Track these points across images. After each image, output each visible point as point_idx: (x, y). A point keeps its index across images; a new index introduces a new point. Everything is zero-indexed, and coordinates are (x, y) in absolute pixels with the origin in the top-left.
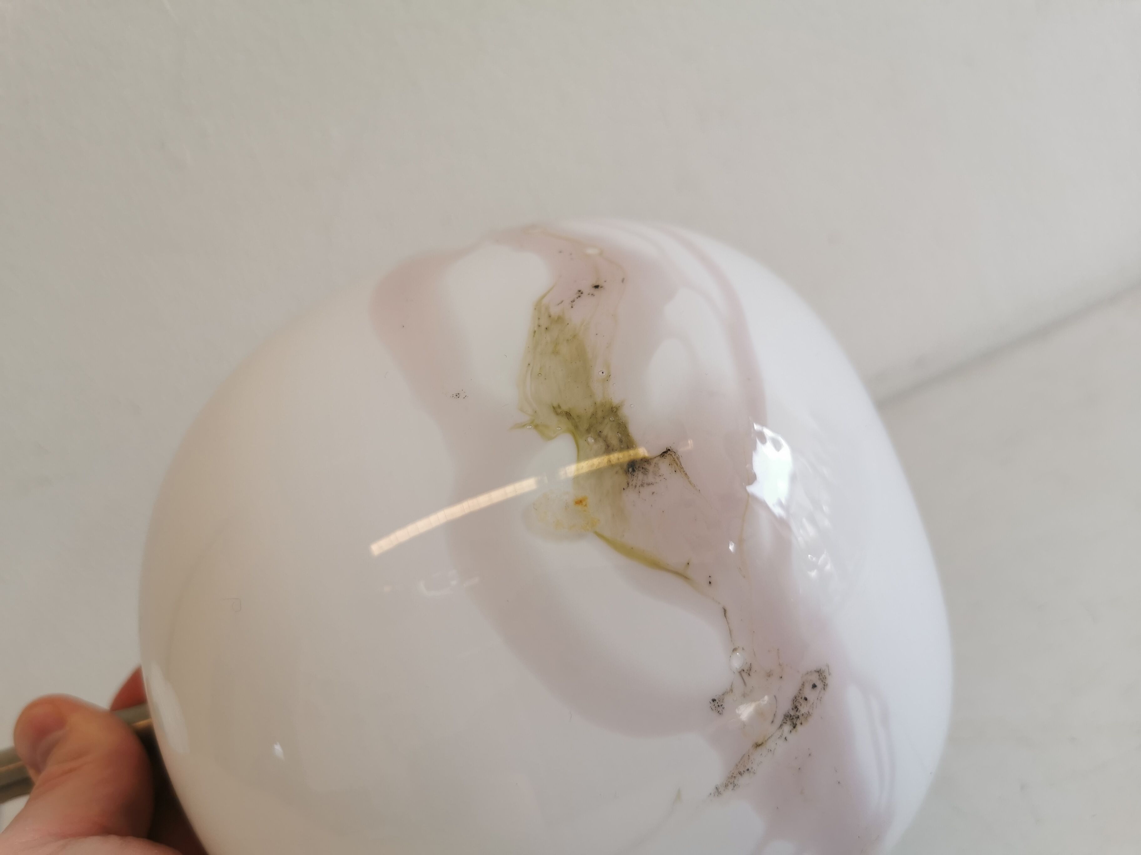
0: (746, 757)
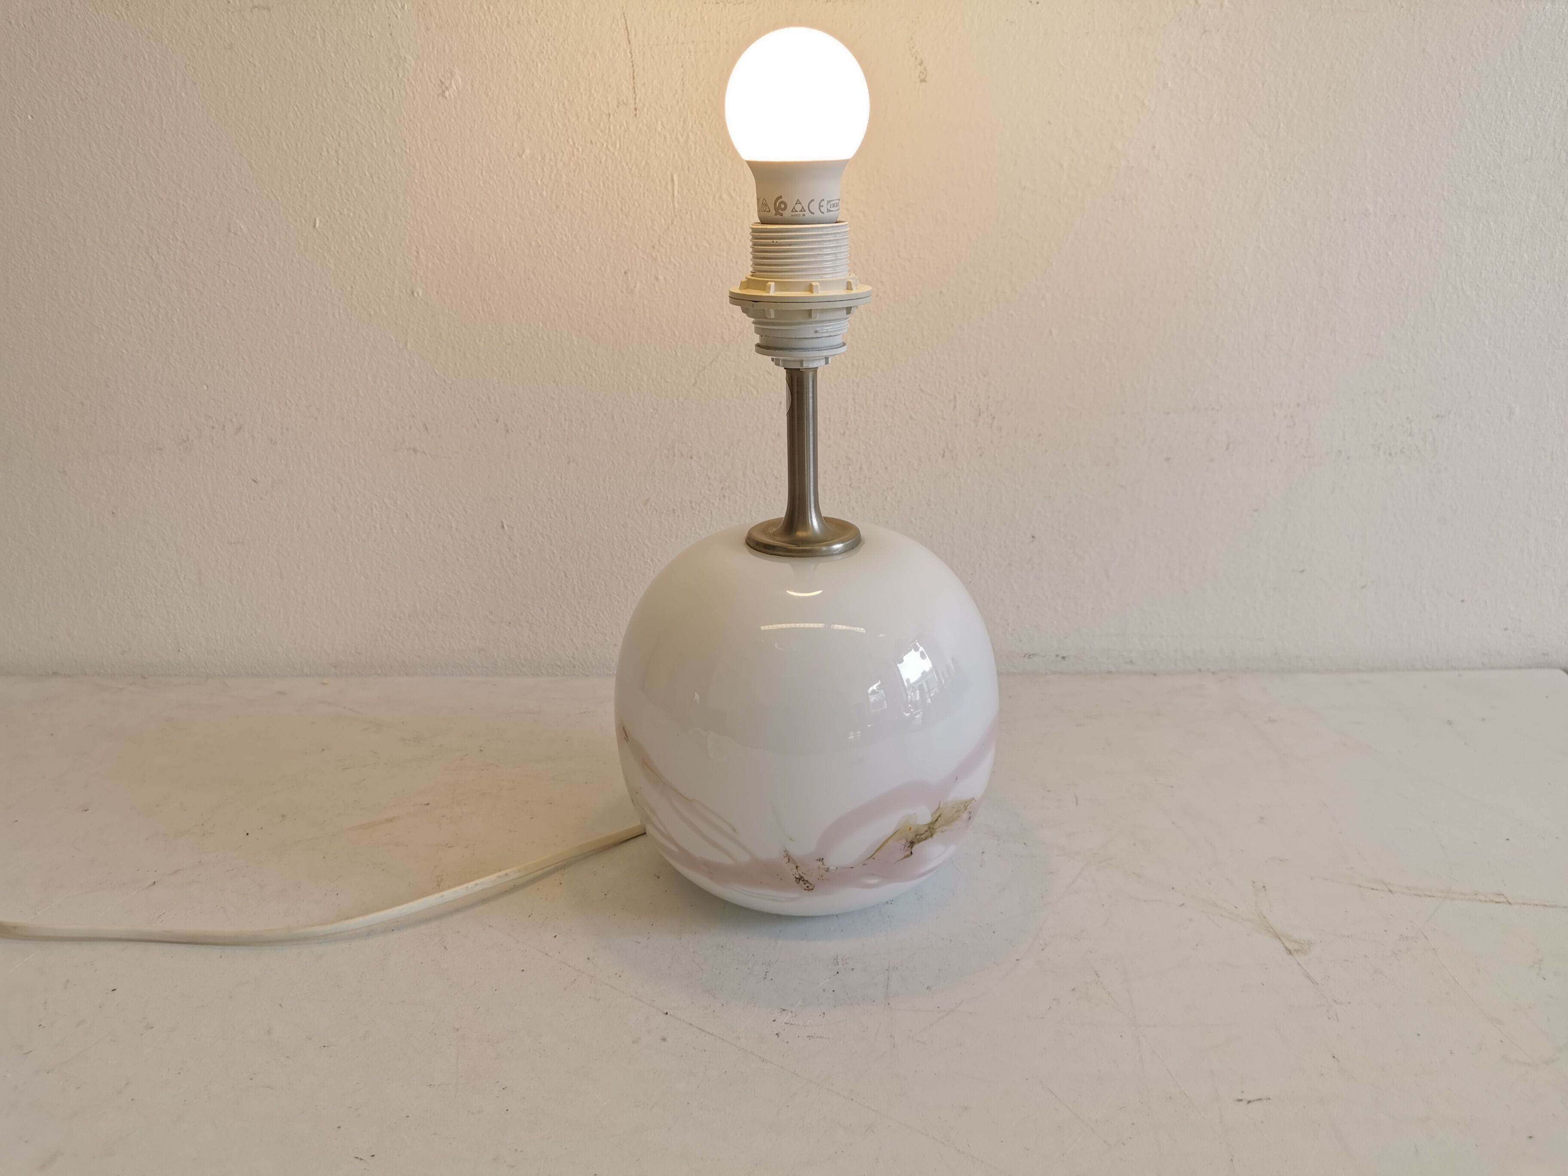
0: (794, 862)
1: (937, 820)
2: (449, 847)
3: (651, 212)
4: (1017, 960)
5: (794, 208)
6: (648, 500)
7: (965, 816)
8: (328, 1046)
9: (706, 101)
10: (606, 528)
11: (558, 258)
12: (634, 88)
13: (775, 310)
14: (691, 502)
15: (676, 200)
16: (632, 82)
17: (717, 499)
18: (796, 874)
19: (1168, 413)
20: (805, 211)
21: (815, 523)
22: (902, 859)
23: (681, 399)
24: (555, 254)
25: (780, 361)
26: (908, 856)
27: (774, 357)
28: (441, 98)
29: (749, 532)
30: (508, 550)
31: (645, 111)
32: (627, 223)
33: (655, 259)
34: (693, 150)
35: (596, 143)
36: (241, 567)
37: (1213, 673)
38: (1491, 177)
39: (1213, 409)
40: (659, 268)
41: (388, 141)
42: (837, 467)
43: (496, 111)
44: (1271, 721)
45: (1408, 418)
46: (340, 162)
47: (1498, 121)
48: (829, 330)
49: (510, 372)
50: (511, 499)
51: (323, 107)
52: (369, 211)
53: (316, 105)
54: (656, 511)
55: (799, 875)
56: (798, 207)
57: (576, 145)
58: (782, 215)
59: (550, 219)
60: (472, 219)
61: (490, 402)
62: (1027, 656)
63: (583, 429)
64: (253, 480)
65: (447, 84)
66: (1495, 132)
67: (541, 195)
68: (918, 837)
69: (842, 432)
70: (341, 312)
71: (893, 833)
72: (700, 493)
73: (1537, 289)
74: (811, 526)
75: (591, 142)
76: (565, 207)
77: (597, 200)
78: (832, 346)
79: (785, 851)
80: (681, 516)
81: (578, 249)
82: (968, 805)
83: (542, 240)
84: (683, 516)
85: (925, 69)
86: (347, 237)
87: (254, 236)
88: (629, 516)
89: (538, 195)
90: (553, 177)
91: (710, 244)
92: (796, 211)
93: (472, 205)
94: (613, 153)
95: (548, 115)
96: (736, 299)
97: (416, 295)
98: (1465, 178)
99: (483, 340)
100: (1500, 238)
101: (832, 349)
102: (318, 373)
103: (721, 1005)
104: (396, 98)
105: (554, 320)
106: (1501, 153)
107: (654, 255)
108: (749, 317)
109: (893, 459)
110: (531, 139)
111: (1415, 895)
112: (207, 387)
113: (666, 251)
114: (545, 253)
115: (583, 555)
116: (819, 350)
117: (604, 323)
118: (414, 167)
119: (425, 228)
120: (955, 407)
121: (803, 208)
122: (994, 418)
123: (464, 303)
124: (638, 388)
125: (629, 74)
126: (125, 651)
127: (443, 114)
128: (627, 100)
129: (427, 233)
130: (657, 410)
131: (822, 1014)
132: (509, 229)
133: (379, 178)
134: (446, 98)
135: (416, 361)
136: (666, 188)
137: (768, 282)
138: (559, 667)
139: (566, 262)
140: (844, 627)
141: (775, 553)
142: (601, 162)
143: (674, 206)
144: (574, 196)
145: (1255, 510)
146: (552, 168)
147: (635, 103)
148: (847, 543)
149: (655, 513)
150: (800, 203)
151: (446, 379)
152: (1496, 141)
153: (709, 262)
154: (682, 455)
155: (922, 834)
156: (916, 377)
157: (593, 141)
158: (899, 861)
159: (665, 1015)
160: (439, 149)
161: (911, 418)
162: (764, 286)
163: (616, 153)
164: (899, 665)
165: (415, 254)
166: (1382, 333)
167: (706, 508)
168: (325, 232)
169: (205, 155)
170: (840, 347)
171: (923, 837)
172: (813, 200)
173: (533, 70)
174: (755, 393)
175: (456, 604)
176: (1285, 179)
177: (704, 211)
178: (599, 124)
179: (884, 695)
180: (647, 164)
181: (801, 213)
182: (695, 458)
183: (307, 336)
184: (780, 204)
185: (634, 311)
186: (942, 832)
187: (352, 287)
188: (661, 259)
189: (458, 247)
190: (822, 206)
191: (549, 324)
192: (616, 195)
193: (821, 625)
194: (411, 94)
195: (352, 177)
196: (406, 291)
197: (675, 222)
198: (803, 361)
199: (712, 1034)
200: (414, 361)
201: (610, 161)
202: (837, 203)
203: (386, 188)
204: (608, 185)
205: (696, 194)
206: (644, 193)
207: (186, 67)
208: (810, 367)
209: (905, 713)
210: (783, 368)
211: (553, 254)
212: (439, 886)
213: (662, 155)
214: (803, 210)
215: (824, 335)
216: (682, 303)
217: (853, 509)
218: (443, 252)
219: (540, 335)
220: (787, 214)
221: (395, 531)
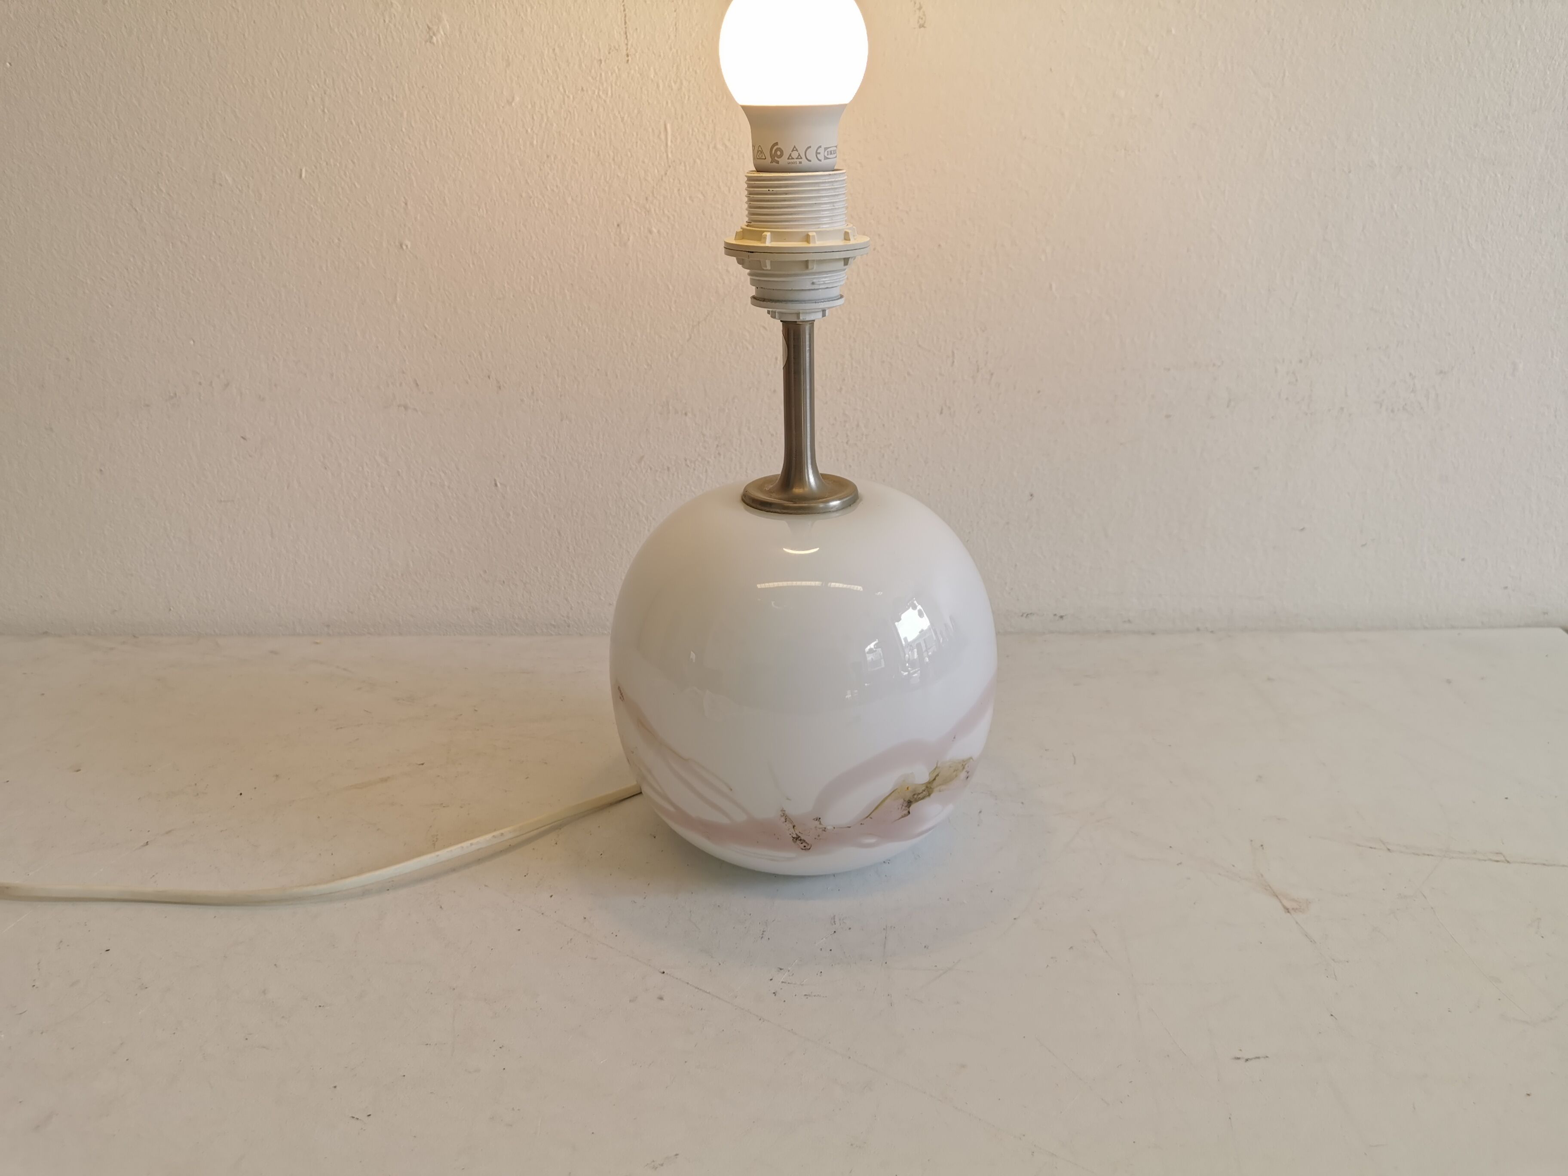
1: (935, 779)
2: (444, 807)
3: (643, 162)
4: (1015, 919)
5: (790, 155)
6: (642, 457)
7: (963, 775)
8: (323, 1006)
9: (700, 47)
10: (600, 486)
11: (549, 209)
12: (626, 33)
13: (771, 262)
14: (686, 460)
15: (669, 150)
16: (623, 26)
17: (713, 457)
18: (793, 833)
19: (1169, 370)
20: (801, 158)
21: (812, 479)
22: (900, 819)
23: (675, 354)
24: (547, 205)
25: (777, 314)
26: (905, 816)
27: (771, 310)
28: (428, 43)
29: (745, 488)
30: (501, 508)
31: (638, 57)
32: (619, 174)
33: (648, 212)
34: (687, 97)
35: (587, 91)
36: (231, 526)
37: (1212, 632)
38: (1499, 128)
39: (1214, 365)
40: (652, 220)
41: (375, 88)
42: (833, 424)
43: (485, 57)
44: (1269, 679)
45: (1411, 374)
46: (326, 110)
47: (1507, 70)
48: (826, 282)
49: (501, 327)
50: (504, 456)
51: (308, 53)
52: (355, 161)
53: (301, 52)
54: (651, 469)
55: (796, 834)
56: (795, 155)
57: (567, 92)
58: (778, 162)
59: (541, 170)
60: (462, 169)
61: (482, 359)
62: (1025, 615)
63: (576, 386)
64: (242, 437)
65: (435, 28)
66: (1504, 82)
67: (532, 144)
68: (915, 796)
69: (839, 388)
70: (329, 265)
71: (889, 793)
72: (696, 450)
73: (1544, 243)
74: (807, 483)
75: (582, 89)
76: (556, 157)
77: (589, 150)
78: (829, 299)
79: (781, 811)
80: (676, 474)
81: (569, 200)
82: (966, 764)
83: (532, 192)
84: (678, 473)
85: (924, 15)
86: (333, 187)
87: (240, 188)
88: (623, 474)
89: (528, 143)
90: (543, 125)
91: (704, 196)
92: (793, 158)
93: (461, 155)
94: (605, 101)
95: (538, 62)
96: (730, 249)
97: (404, 247)
98: (1473, 128)
99: (473, 294)
100: (1507, 189)
101: (829, 301)
102: (306, 328)
103: (718, 964)
104: (382, 44)
105: (546, 274)
106: (1510, 104)
107: (647, 206)
108: (744, 268)
109: (891, 415)
110: (520, 86)
111: (1414, 853)
112: (194, 342)
113: (660, 204)
114: (536, 205)
115: (577, 514)
116: (816, 303)
117: (597, 277)
118: (402, 115)
119: (413, 178)
120: (953, 362)
121: (799, 155)
122: (992, 374)
123: (453, 256)
124: (632, 344)
125: (621, 19)
126: (116, 611)
127: (430, 60)
128: (619, 46)
129: (415, 184)
130: (651, 366)
131: (819, 974)
132: (499, 180)
133: (365, 127)
134: (434, 44)
135: (405, 315)
136: (659, 136)
137: (764, 231)
138: (554, 626)
139: (558, 215)
140: (841, 585)
141: (771, 510)
142: (592, 110)
143: (667, 156)
144: (565, 144)
145: (1256, 468)
146: (542, 115)
147: (627, 49)
148: (845, 500)
149: (649, 470)
150: (797, 150)
151: (436, 335)
152: (1505, 90)
153: (704, 214)
154: (676, 412)
155: (919, 794)
156: (913, 333)
157: (585, 89)
158: (895, 821)
159: (663, 974)
160: (427, 97)
161: (909, 374)
162: (760, 236)
163: (608, 101)
164: (896, 624)
165: (403, 205)
166: (1387, 287)
167: (701, 465)
168: (311, 182)
169: (188, 103)
170: (837, 299)
171: (920, 796)
172: (810, 147)
173: (522, 15)
174: (750, 348)
175: (449, 563)
176: (1290, 129)
177: (698, 161)
178: (590, 71)
179: (882, 655)
180: (639, 112)
181: (798, 161)
182: (690, 415)
183: (295, 290)
184: (776, 151)
185: (627, 265)
186: (940, 791)
187: (339, 239)
188: (655, 210)
189: (447, 199)
190: (819, 153)
191: (540, 277)
192: (608, 145)
193: (818, 583)
194: (398, 41)
195: (338, 126)
196: (394, 243)
197: (668, 173)
198: (799, 313)
199: (709, 993)
200: (403, 316)
201: (601, 109)
202: (834, 150)
203: (373, 138)
204: (600, 135)
205: (690, 143)
206: (637, 143)
207: (167, 12)
208: (807, 319)
209: (902, 672)
210: (780, 320)
211: (544, 205)
212: (435, 845)
213: (655, 103)
214: (799, 157)
215: (821, 287)
216: (676, 256)
217: (850, 466)
218: (432, 204)
219: (532, 290)
220: (783, 161)
221: (386, 489)
